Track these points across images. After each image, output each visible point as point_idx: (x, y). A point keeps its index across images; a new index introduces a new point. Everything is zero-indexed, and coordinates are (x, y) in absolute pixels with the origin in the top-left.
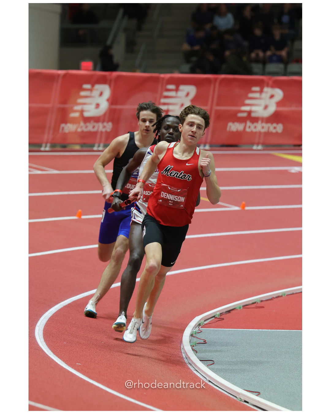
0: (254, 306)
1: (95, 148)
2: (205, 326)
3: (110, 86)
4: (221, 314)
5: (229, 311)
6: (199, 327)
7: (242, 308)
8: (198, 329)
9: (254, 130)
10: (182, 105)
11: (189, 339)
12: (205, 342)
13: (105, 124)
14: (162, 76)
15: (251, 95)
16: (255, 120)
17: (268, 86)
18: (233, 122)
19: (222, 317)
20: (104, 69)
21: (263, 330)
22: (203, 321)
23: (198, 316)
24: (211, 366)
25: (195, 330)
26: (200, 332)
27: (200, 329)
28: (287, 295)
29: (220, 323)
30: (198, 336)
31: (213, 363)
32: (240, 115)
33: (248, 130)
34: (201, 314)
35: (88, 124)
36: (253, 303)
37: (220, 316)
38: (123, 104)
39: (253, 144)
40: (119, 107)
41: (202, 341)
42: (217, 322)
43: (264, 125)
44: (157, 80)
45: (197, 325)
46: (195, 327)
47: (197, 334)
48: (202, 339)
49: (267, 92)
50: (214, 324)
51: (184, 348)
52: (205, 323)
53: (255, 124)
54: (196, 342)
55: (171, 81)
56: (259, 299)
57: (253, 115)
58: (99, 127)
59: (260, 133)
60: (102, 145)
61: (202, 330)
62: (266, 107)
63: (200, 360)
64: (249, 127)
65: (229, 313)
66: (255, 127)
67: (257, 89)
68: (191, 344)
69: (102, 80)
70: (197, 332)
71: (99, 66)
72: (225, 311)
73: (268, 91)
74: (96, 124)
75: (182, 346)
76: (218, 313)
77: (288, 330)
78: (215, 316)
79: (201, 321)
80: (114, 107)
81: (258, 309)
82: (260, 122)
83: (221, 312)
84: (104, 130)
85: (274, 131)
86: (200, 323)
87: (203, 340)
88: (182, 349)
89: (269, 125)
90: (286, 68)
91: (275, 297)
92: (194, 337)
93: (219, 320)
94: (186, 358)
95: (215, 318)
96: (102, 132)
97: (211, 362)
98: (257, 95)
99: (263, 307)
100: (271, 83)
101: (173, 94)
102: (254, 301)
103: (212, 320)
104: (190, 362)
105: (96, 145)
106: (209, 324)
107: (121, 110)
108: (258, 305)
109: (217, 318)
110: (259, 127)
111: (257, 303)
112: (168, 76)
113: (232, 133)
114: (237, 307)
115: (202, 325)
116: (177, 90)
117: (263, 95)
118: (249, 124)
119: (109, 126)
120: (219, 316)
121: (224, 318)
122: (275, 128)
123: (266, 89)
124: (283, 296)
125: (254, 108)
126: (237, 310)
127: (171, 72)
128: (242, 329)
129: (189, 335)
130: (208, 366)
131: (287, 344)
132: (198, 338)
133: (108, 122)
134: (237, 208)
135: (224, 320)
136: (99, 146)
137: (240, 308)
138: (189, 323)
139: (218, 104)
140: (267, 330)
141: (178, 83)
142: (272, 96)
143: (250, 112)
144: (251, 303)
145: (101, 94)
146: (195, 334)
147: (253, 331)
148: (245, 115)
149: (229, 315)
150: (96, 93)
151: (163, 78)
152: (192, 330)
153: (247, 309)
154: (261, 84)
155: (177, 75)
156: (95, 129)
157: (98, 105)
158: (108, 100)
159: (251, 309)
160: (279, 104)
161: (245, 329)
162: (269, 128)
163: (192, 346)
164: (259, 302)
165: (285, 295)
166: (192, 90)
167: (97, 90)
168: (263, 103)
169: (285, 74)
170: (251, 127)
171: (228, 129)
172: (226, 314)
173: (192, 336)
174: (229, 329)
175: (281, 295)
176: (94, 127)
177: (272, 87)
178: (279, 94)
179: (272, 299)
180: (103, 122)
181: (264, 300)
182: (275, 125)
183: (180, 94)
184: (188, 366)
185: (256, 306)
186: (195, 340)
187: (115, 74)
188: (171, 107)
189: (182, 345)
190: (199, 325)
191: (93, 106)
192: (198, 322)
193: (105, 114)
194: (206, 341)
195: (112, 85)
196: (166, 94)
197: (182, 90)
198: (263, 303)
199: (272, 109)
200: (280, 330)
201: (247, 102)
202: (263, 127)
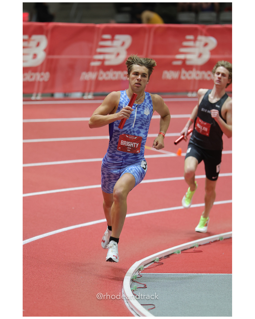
0: (192, 250)
1: (33, 98)
2: (145, 270)
3: (47, 36)
4: (160, 258)
5: (168, 256)
6: (139, 272)
7: (180, 253)
8: (138, 274)
9: (189, 78)
10: (118, 54)
11: (130, 283)
12: (145, 287)
13: (43, 74)
14: (98, 26)
15: (185, 44)
16: (189, 68)
17: (202, 34)
18: (168, 70)
19: (161, 262)
20: (40, 20)
21: (202, 274)
22: (143, 266)
23: (137, 261)
24: (152, 310)
25: (135, 275)
26: (140, 276)
27: (140, 273)
28: (225, 239)
29: (160, 267)
30: (139, 280)
31: (154, 308)
32: (175, 63)
33: (183, 78)
34: (140, 259)
35: (26, 74)
36: (191, 248)
37: (160, 260)
38: (59, 54)
39: (187, 91)
40: (55, 57)
41: (143, 286)
42: (157, 267)
43: (199, 72)
44: (92, 30)
45: (137, 270)
46: (135, 272)
47: (137, 279)
48: (142, 283)
49: (201, 41)
50: (153, 269)
51: (124, 293)
52: (145, 268)
53: (190, 72)
54: (136, 286)
55: (106, 31)
56: (197, 244)
57: (188, 63)
58: (36, 77)
59: (195, 80)
60: (40, 94)
61: (142, 275)
62: (200, 55)
63: (142, 305)
64: (184, 75)
65: (167, 258)
66: (190, 75)
67: (191, 37)
68: (132, 289)
69: (39, 31)
70: (137, 277)
71: (35, 17)
72: (164, 256)
73: (202, 39)
74: (34, 75)
75: (123, 291)
76: (157, 258)
77: (226, 274)
78: (155, 260)
79: (141, 266)
80: (51, 57)
81: (197, 253)
82: (194, 70)
83: (160, 257)
84: (41, 80)
85: (208, 78)
86: (140, 268)
87: (144, 284)
88: (122, 293)
89: (204, 73)
90: (218, 17)
91: (212, 241)
92: (134, 282)
93: (159, 265)
94: (128, 303)
95: (154, 263)
96: (39, 82)
97: (152, 307)
98: (191, 44)
99: (201, 251)
100: (204, 31)
101: (108, 43)
102: (192, 246)
103: (151, 265)
104: (131, 306)
105: (34, 95)
106: (148, 268)
107: (57, 60)
108: (196, 250)
109: (156, 262)
110: (194, 75)
111: (195, 247)
112: (104, 26)
113: (168, 81)
114: (175, 252)
115: (142, 270)
116: (112, 39)
117: (198, 43)
118: (183, 71)
119: (46, 76)
120: (158, 261)
121: (164, 263)
122: (209, 75)
123: (200, 38)
124: (221, 240)
125: (188, 57)
126: (176, 254)
127: (108, 22)
128: (181, 274)
129: (129, 280)
130: (149, 310)
131: (226, 287)
132: (138, 283)
133: (45, 72)
134: (173, 155)
135: (164, 265)
136: (37, 96)
137: (179, 253)
138: (129, 269)
139: (153, 53)
140: (206, 274)
141: (114, 32)
142: (206, 45)
143: (184, 61)
144: (189, 247)
145: (38, 45)
146: (136, 278)
147: (192, 275)
148: (179, 63)
149: (168, 259)
150: (33, 44)
151: (99, 28)
152: (133, 274)
153: (186, 253)
154: (195, 33)
155: (114, 25)
156: (33, 79)
157: (35, 56)
158: (45, 50)
159: (189, 253)
160: (213, 52)
161: (184, 273)
162: (203, 76)
163: (133, 291)
164: (197, 247)
165: (223, 240)
166: (127, 39)
167: (34, 40)
168: (197, 51)
169: (217, 23)
170: (186, 75)
171: (163, 77)
172: (165, 259)
173: (132, 281)
174: (169, 274)
175: (218, 239)
176: (31, 77)
177: (206, 35)
178: (213, 42)
179: (209, 243)
180: (41, 72)
181: (202, 244)
182: (209, 73)
183: (116, 43)
184: (129, 310)
185: (194, 251)
186: (136, 285)
187: (51, 25)
188: (107, 57)
189: (123, 289)
190: (139, 270)
191: (31, 56)
192: (138, 267)
193: (42, 64)
194: (146, 285)
195: (49, 35)
196: (102, 43)
197: (118, 40)
198: (201, 247)
199: (206, 57)
200: (219, 274)
201: (182, 50)
202: (197, 75)
